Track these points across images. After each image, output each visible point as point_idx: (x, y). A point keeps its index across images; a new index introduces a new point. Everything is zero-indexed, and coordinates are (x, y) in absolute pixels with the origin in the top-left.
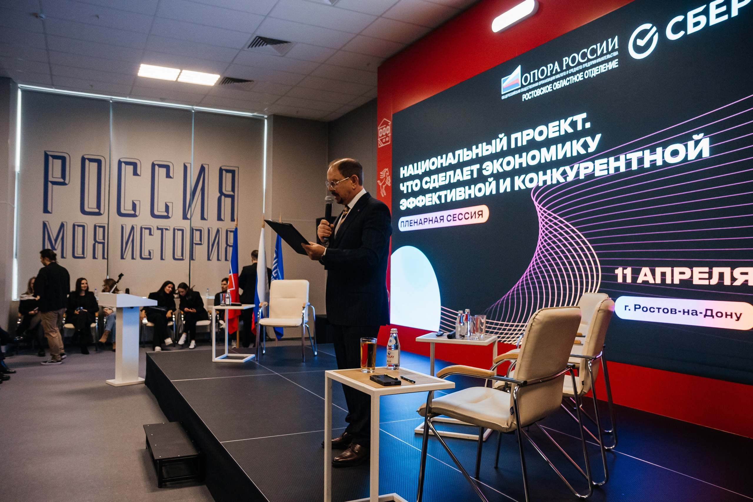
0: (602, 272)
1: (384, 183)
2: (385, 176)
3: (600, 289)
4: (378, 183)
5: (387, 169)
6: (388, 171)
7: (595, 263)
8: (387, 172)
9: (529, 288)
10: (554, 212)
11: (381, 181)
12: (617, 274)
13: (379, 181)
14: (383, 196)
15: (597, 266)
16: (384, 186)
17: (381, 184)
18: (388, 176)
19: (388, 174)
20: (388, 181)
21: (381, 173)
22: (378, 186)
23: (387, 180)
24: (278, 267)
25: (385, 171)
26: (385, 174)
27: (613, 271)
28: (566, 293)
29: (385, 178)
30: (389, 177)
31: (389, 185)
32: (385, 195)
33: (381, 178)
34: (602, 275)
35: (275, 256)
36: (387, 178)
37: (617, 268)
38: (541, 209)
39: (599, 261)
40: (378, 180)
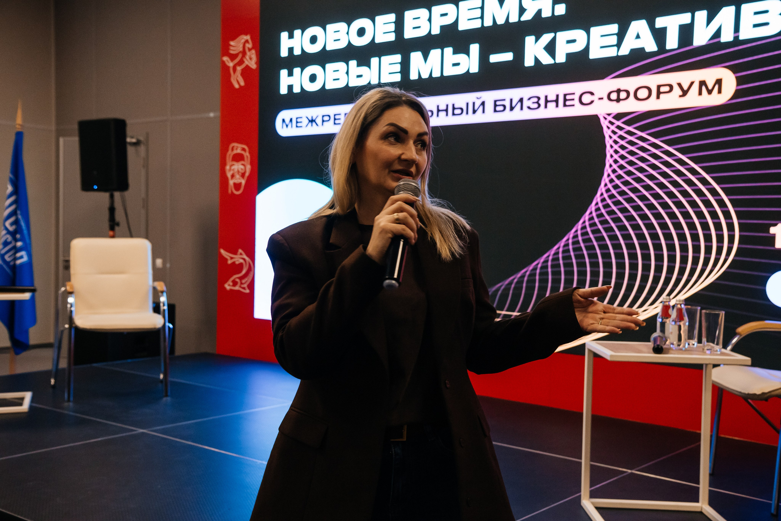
0: (740, 231)
1: (241, 62)
2: (241, 49)
3: (738, 258)
4: (223, 63)
5: (248, 37)
6: (250, 41)
7: (727, 215)
8: (247, 41)
9: (580, 257)
10: (640, 129)
11: (233, 57)
12: (775, 234)
13: (225, 59)
14: (237, 86)
15: (730, 221)
16: (239, 69)
17: (231, 64)
18: (250, 50)
19: (249, 45)
20: (251, 59)
21: (232, 43)
22: (225, 68)
23: (247, 57)
24: (19, 212)
25: (243, 41)
26: (241, 46)
27: (766, 228)
28: (662, 266)
29: (244, 53)
30: (253, 51)
31: (253, 65)
32: (242, 83)
33: (232, 52)
34: (740, 236)
35: (10, 189)
36: (248, 53)
37: (775, 225)
38: (612, 123)
39: (736, 212)
40: (223, 55)
